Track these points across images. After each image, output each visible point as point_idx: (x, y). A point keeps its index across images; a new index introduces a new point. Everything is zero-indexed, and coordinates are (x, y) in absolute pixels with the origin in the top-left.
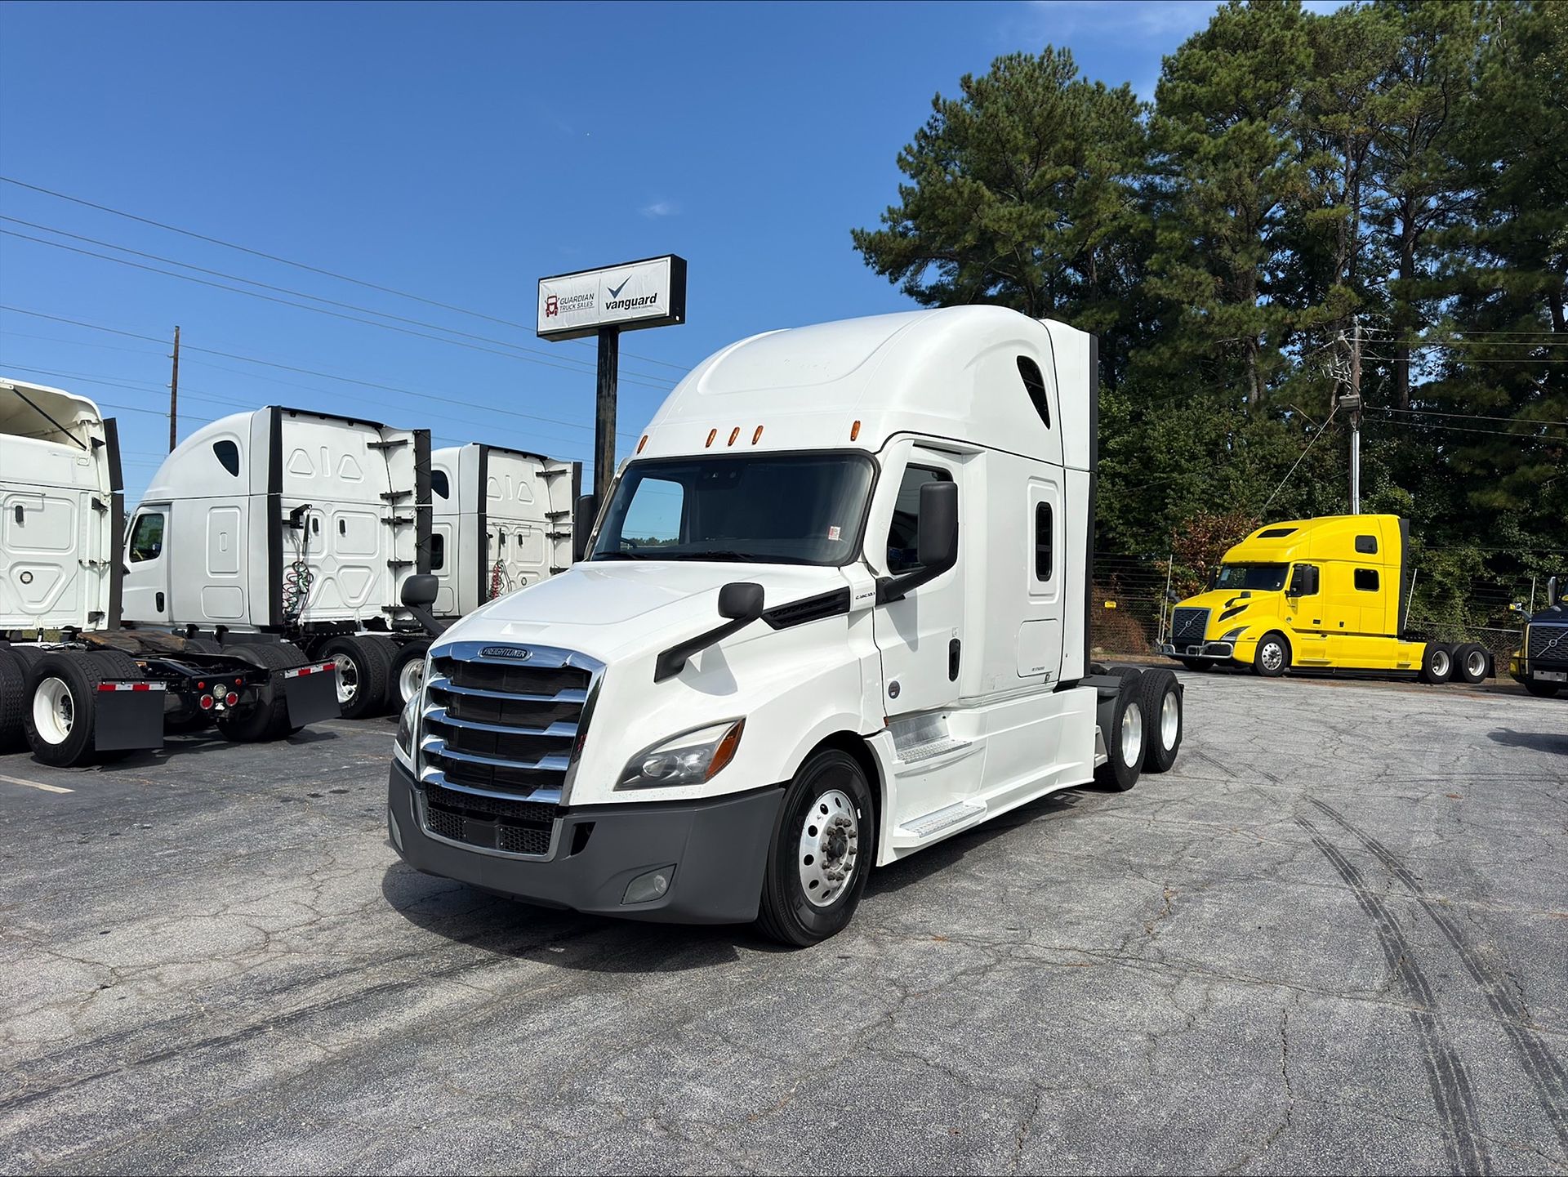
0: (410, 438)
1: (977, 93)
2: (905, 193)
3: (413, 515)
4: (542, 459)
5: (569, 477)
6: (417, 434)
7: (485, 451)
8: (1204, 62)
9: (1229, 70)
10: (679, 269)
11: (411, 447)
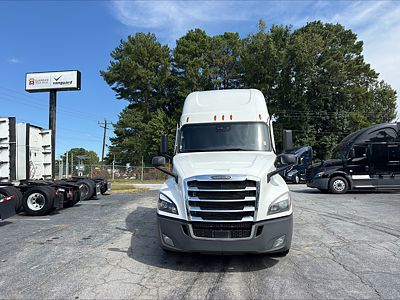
0: (7, 120)
1: (132, 41)
2: (112, 63)
3: (8, 146)
4: (40, 128)
5: (50, 134)
6: (10, 118)
7: (28, 126)
8: (186, 42)
9: (193, 46)
10: (79, 74)
11: (7, 123)
